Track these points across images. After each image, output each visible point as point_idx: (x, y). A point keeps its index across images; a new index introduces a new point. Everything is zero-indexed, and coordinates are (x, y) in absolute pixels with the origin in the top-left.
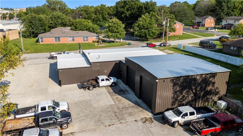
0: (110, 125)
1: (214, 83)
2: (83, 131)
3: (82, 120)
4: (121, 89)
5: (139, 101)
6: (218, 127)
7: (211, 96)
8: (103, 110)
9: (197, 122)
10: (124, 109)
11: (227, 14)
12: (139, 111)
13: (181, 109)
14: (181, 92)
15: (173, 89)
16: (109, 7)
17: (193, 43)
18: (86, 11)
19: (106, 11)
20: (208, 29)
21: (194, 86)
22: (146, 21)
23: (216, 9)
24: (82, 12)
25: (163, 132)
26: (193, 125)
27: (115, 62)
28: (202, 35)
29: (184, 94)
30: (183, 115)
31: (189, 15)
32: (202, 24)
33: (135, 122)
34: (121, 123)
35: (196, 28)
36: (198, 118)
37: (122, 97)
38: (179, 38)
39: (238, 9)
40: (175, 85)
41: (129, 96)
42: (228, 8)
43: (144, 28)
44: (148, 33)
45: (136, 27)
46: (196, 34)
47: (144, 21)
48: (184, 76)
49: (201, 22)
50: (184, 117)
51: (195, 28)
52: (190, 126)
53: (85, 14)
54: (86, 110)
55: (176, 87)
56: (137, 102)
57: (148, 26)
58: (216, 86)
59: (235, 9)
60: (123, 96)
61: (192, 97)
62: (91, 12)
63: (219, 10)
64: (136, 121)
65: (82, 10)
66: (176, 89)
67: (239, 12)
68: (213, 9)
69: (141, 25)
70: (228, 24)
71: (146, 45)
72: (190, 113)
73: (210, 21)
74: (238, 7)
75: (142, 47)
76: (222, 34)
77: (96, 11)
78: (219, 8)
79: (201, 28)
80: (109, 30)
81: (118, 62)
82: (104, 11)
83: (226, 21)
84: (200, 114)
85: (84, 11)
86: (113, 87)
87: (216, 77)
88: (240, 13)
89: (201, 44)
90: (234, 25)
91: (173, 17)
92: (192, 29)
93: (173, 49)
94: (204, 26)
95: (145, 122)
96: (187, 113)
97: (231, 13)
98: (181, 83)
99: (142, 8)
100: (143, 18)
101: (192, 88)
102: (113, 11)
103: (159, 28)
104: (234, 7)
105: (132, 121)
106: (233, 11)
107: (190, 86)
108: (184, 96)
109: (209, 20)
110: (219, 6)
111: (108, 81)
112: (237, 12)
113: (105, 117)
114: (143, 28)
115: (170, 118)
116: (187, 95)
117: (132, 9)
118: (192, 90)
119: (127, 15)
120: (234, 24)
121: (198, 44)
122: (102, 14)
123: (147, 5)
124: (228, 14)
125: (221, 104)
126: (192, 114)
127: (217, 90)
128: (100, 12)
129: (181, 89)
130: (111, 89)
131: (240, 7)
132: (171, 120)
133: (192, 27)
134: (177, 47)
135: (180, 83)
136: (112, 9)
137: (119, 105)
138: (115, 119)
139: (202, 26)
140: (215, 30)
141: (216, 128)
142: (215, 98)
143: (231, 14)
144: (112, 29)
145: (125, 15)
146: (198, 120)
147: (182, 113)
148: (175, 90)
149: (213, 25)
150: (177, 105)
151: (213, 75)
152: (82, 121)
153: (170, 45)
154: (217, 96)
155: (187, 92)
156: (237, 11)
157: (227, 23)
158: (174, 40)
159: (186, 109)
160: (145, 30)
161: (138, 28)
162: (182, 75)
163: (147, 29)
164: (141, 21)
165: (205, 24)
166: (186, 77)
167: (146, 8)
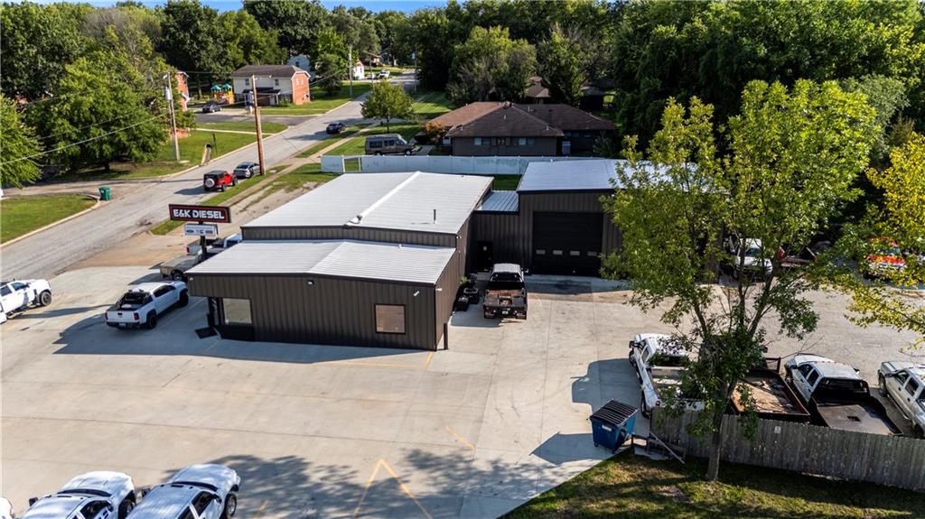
20: (208, 109)
39: (238, 41)
59: (230, 40)
131: (241, 36)
157: (250, 87)
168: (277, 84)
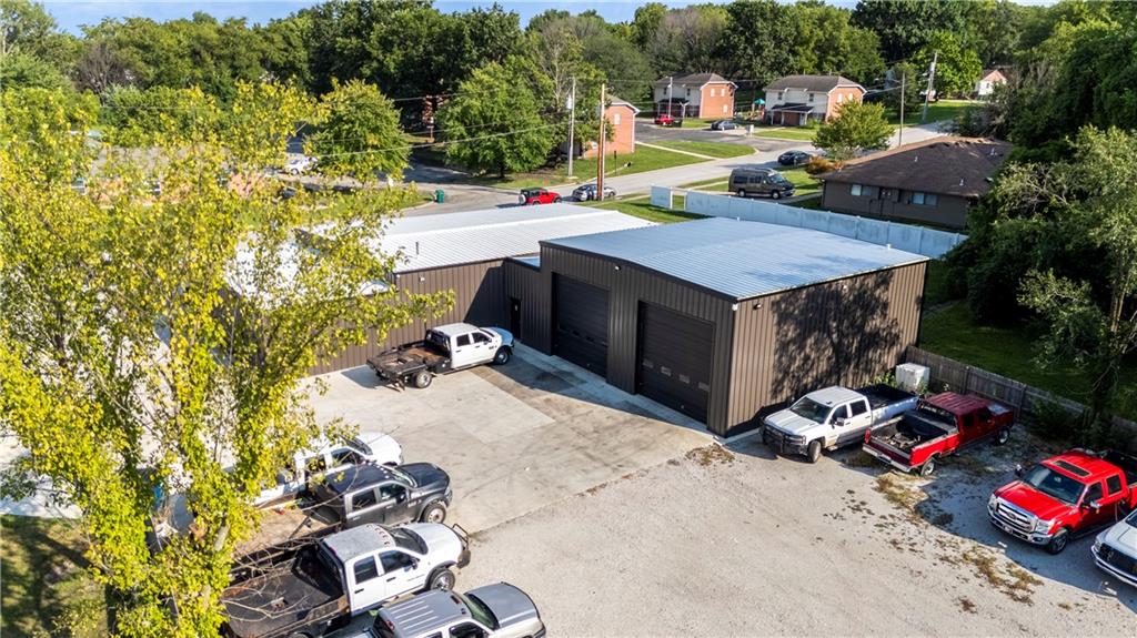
0: (594, 490)
1: (885, 305)
2: (507, 522)
3: (477, 489)
4: (538, 369)
5: (638, 400)
6: (953, 432)
7: (879, 351)
8: (529, 447)
9: (883, 432)
10: (607, 434)
11: (773, 64)
12: (662, 432)
13: (819, 396)
14: (800, 341)
15: (778, 333)
16: (262, 27)
17: (697, 184)
18: (146, 48)
19: (249, 48)
20: (717, 125)
21: (835, 320)
22: (492, 95)
23: (735, 47)
24: (124, 54)
25: (784, 482)
26: (871, 445)
27: (488, 265)
28: (709, 150)
29: (808, 350)
30: (835, 417)
31: (635, 67)
32: (688, 107)
33: (672, 467)
34: (627, 477)
35: (671, 124)
36: (878, 422)
37: (564, 395)
38: (629, 165)
39: (812, 45)
40: (783, 318)
41: (585, 388)
42: (778, 42)
43: (489, 127)
44: (512, 148)
45: (451, 123)
46: (686, 147)
47: (485, 93)
48: (809, 286)
49: (684, 101)
50: (839, 420)
51: (668, 122)
52: (864, 448)
53: (142, 64)
54: (464, 455)
55: (785, 328)
56: (636, 407)
57: (505, 116)
58: (891, 313)
59: (801, 45)
60: (564, 391)
61: (829, 359)
62: (171, 54)
63: (746, 48)
64: (672, 462)
65: (121, 45)
66: (786, 335)
67: (814, 57)
68: (722, 46)
69: (474, 112)
70: (787, 105)
71: (521, 199)
72: (853, 405)
73: (714, 96)
74: (811, 37)
75: (501, 206)
76: (779, 143)
77: (198, 47)
78: (746, 42)
79: (688, 125)
80: (337, 136)
81: (499, 264)
82: (243, 49)
83: (780, 94)
84: (880, 407)
85: (135, 50)
86: (503, 367)
87: (891, 284)
88: (817, 61)
89: (735, 182)
90: (810, 108)
91: (599, 79)
92: (654, 126)
93: (634, 207)
94: (694, 113)
95: (705, 462)
96: (844, 408)
97: (787, 60)
98: (802, 313)
99: (459, 38)
100: (480, 82)
101: (829, 327)
102: (286, 50)
103: (553, 126)
104: (796, 37)
105: (659, 466)
106: (795, 53)
107: (825, 322)
108: (807, 358)
109: (713, 91)
110: (742, 33)
111: (481, 344)
112: (807, 56)
113: (557, 467)
114: (483, 125)
115: (796, 432)
116: (816, 352)
117: (408, 43)
118: (830, 336)
119: (388, 68)
120: (809, 105)
121: (723, 186)
122: (230, 61)
123: (482, 23)
124: (778, 67)
125: (913, 374)
126: (858, 408)
127: (893, 331)
128: (216, 51)
129: (799, 335)
130: (498, 374)
131: (816, 38)
132: (802, 437)
133: (653, 120)
134: (649, 199)
135: (797, 312)
136: (281, 38)
137: (574, 424)
138: (596, 468)
139: (688, 114)
140: (748, 129)
141: (948, 437)
142: (889, 359)
143: (789, 64)
144: (349, 131)
145: (378, 69)
146: (885, 424)
147: (828, 409)
148: (783, 339)
149: (726, 110)
150: (789, 391)
151: (884, 276)
152: (477, 492)
153: (614, 194)
154: (895, 350)
155: (816, 343)
156: (809, 52)
157: (782, 103)
158: (615, 175)
159: (837, 396)
160: (490, 133)
161: (462, 128)
162: (801, 283)
163: (503, 128)
164: (470, 96)
165: (698, 107)
166: (813, 289)
167: (478, 39)
168: (811, 100)
